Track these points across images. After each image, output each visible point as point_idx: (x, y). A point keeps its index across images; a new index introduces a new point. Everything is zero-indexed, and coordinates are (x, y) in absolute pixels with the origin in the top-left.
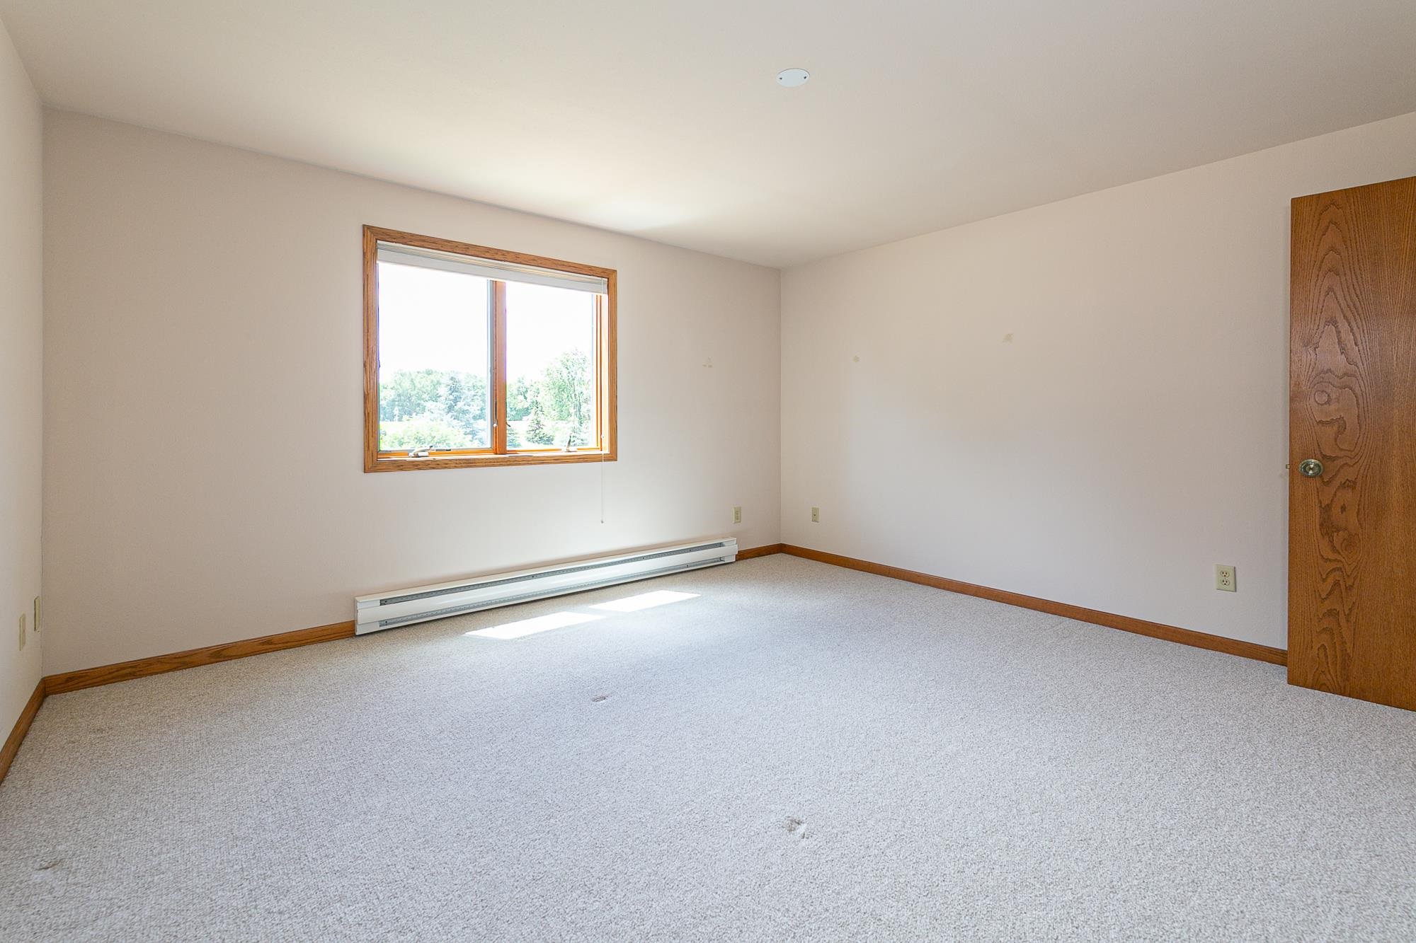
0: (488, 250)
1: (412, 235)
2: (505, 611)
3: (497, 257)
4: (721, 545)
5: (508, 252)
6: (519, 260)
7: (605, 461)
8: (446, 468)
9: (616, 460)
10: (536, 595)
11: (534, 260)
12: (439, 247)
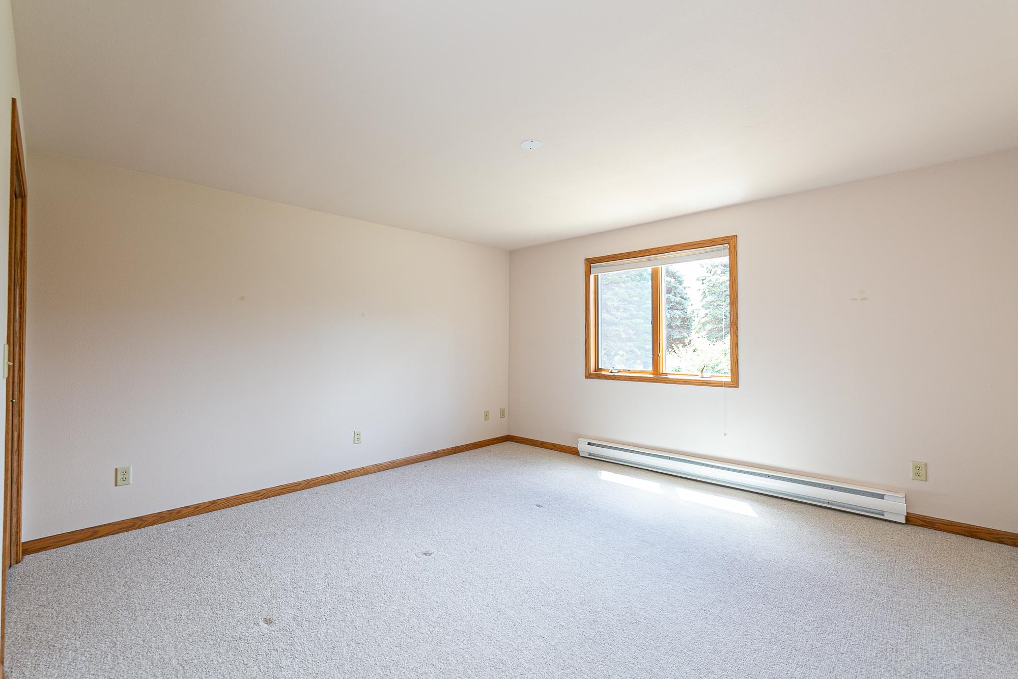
0: (640, 252)
1: (604, 257)
2: (653, 474)
3: (646, 254)
4: (882, 497)
5: (652, 249)
6: (659, 252)
7: (725, 386)
8: (619, 380)
9: (738, 387)
10: (671, 471)
11: (669, 249)
12: (616, 259)
